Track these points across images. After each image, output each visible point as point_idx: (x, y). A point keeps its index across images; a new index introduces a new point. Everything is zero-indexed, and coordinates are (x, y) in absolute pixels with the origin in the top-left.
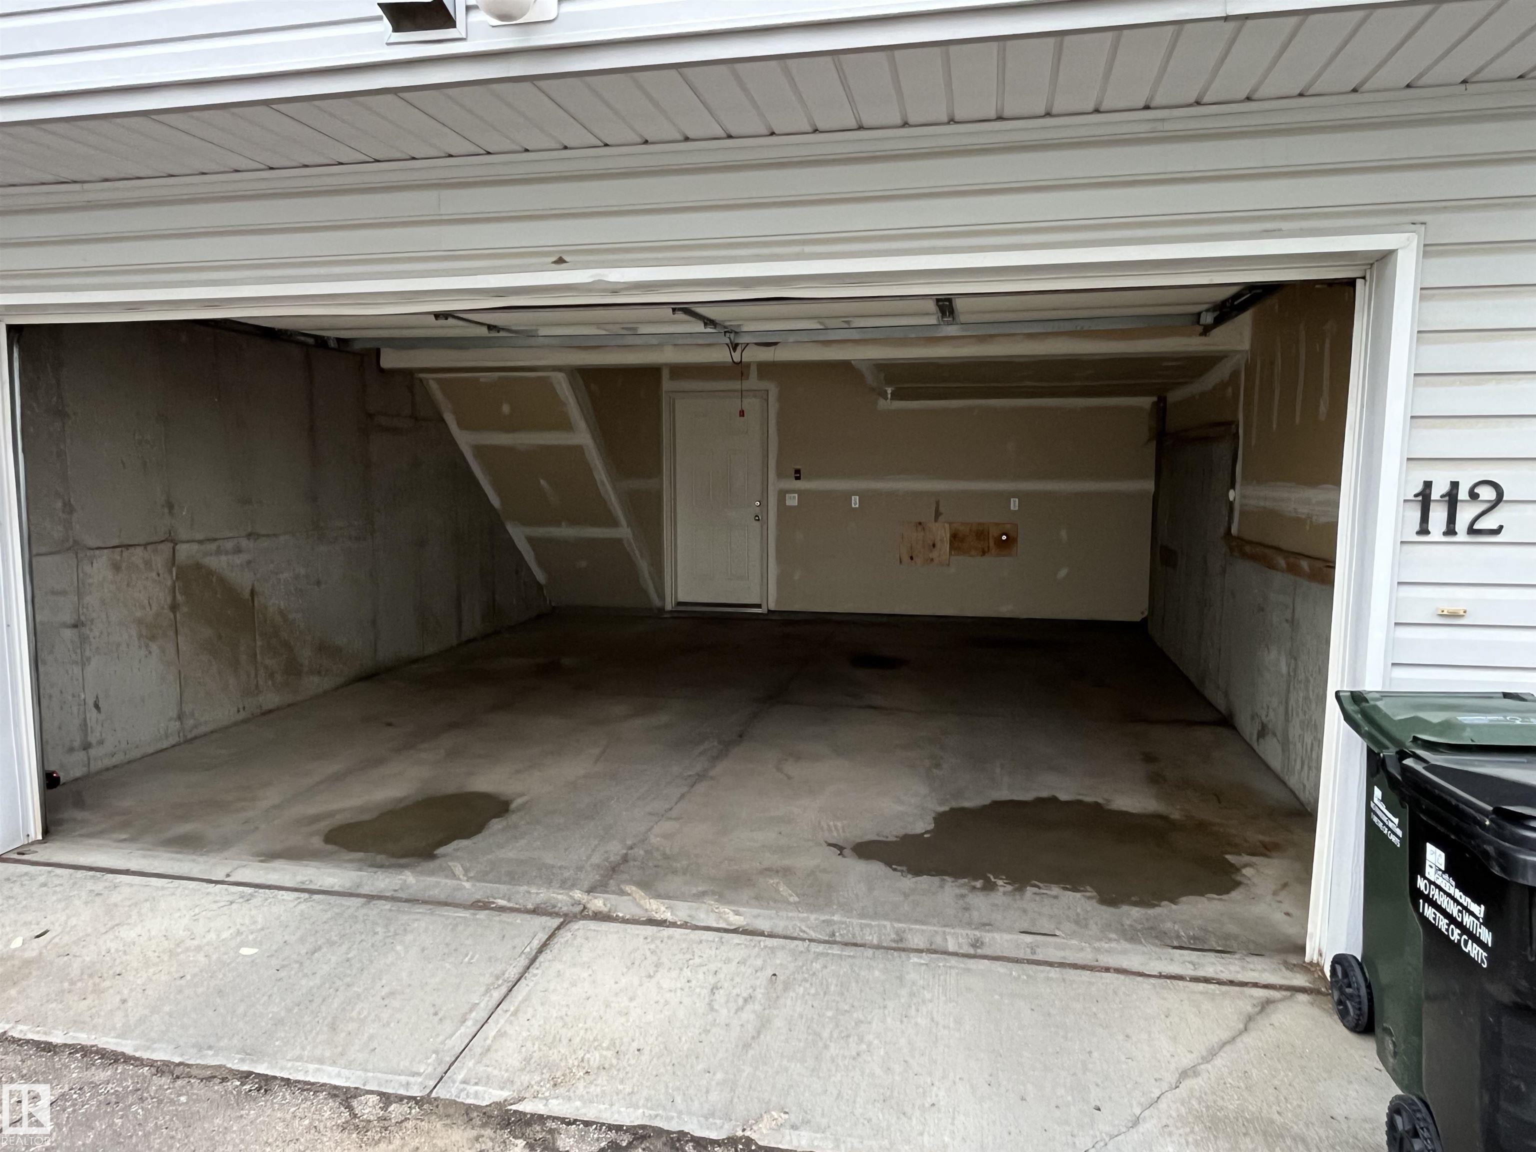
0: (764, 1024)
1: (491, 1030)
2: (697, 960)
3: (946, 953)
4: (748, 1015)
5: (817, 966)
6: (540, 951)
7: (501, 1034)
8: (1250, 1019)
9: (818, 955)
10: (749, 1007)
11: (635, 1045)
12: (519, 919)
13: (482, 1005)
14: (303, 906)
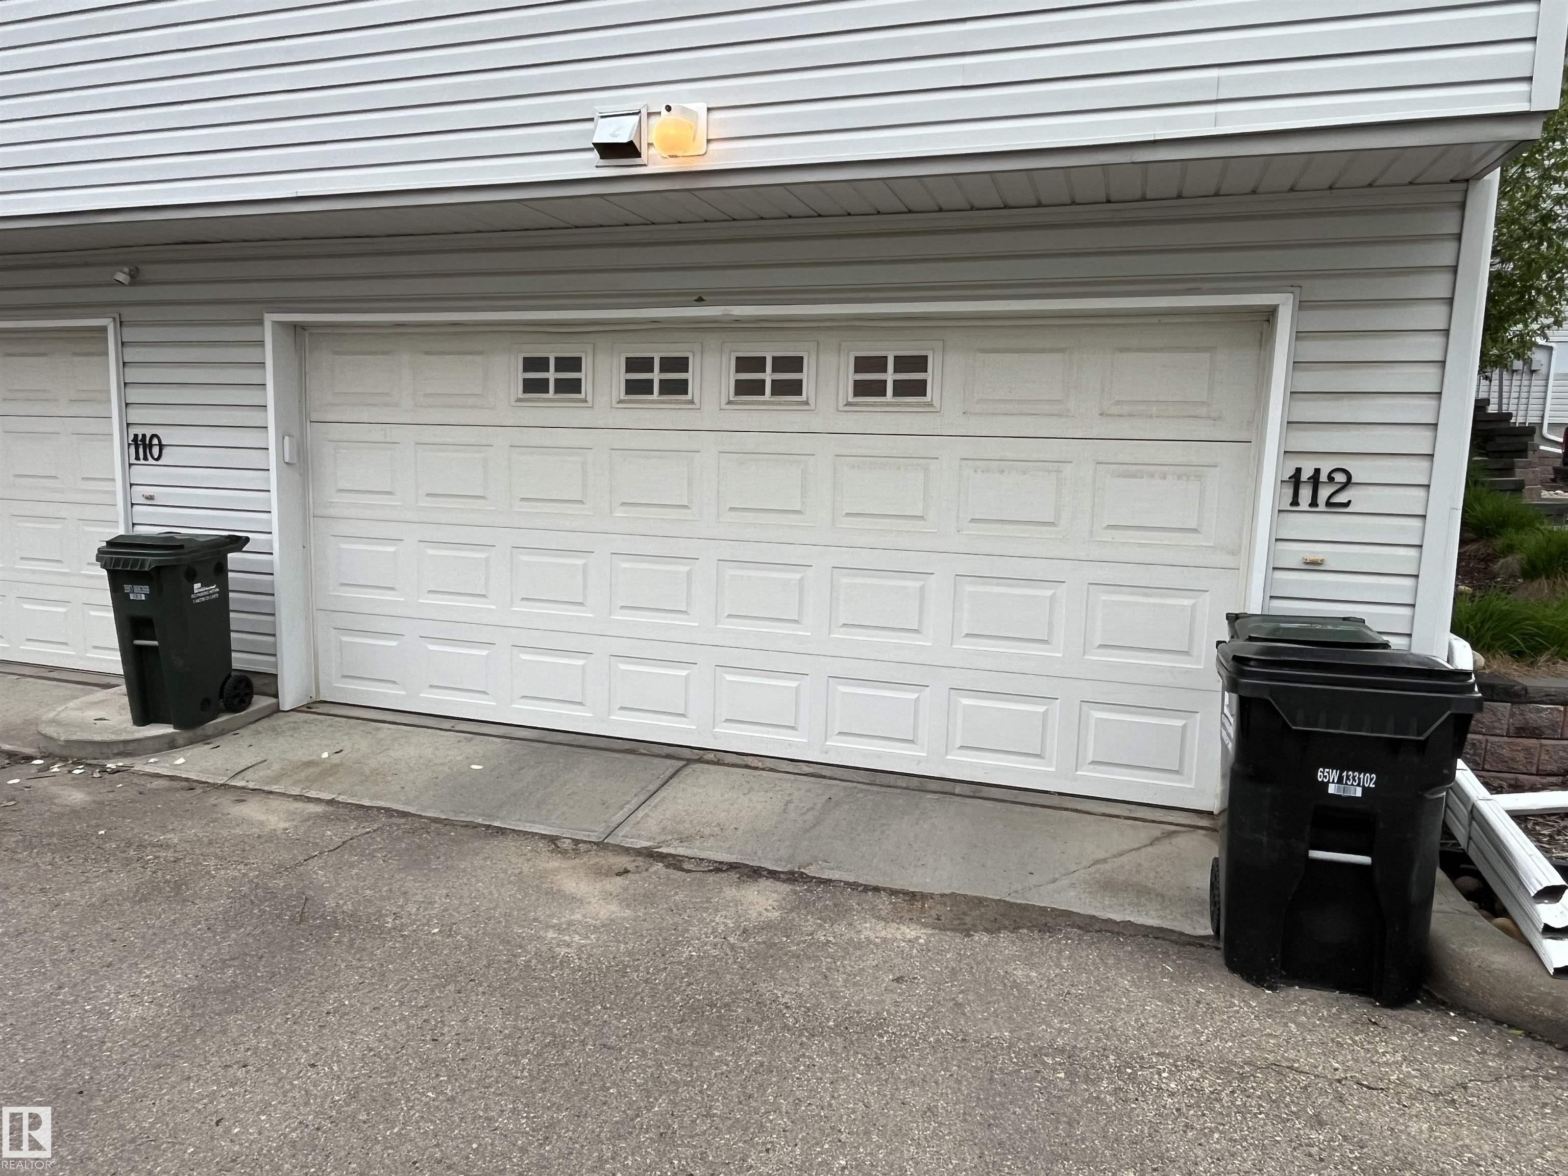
0: (817, 823)
1: (640, 814)
2: (778, 788)
3: (954, 794)
4: (809, 817)
5: (860, 795)
6: (671, 778)
7: (647, 815)
8: (1157, 839)
9: (861, 791)
10: (812, 812)
11: (733, 827)
12: (656, 761)
13: (633, 802)
14: (508, 746)
